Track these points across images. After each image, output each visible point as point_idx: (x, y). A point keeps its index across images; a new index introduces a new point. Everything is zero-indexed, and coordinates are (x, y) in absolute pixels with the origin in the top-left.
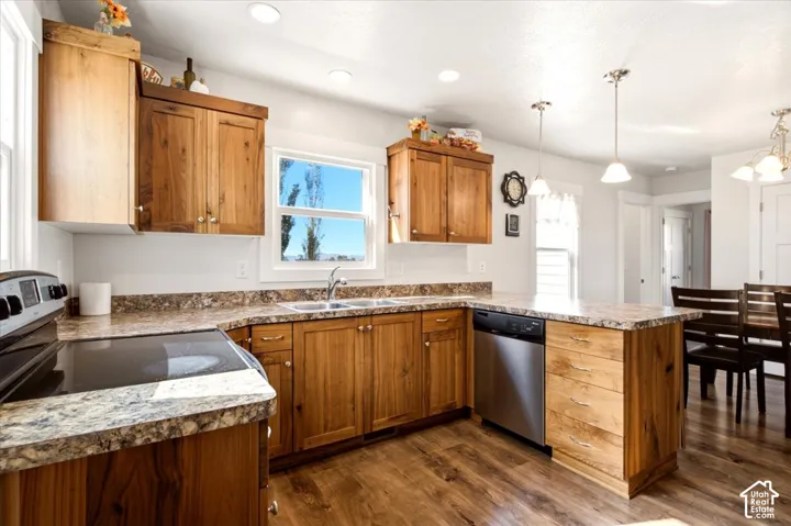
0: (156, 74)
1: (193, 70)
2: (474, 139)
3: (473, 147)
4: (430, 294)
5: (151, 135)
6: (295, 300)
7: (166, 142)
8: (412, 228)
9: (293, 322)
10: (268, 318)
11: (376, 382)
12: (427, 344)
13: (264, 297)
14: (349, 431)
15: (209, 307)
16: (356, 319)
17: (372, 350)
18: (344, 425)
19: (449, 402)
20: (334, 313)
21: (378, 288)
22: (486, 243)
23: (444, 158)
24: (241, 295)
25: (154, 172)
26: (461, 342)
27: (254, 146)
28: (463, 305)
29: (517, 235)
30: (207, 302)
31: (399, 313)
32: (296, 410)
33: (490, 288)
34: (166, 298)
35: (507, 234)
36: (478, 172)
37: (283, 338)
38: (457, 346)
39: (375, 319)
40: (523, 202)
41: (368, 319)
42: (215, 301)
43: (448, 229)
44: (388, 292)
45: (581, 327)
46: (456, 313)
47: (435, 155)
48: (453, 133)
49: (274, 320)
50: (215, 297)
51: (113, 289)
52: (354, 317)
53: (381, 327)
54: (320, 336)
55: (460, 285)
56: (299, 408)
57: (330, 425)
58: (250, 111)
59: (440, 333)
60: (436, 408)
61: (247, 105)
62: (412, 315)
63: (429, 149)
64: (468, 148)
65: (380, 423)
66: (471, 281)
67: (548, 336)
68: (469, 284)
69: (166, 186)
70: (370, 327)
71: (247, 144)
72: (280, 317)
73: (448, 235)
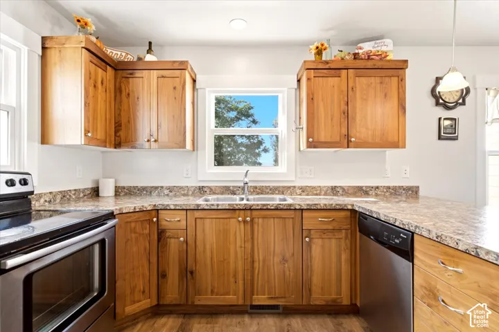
0: (129, 56)
1: (153, 49)
2: (384, 49)
3: (382, 56)
4: (342, 195)
5: (121, 92)
6: (222, 193)
7: (129, 94)
8: (308, 138)
9: (187, 210)
10: (168, 205)
11: (256, 265)
12: (307, 239)
13: (201, 190)
14: (231, 299)
15: (167, 195)
16: (237, 212)
17: (253, 238)
18: (228, 294)
19: (334, 296)
20: (218, 205)
21: (289, 187)
22: (397, 147)
23: (344, 72)
24: (187, 189)
25: (122, 114)
26: (348, 242)
27: (179, 88)
28: (350, 207)
29: (456, 139)
30: (166, 192)
31: (277, 209)
32: (189, 274)
33: (417, 192)
34: (144, 189)
35: (440, 138)
36: (387, 79)
37: (179, 221)
38: (343, 245)
39: (255, 213)
40: (464, 103)
41: (249, 212)
42: (171, 192)
43: (348, 136)
44: (299, 191)
45: (451, 251)
46: (342, 214)
47: (333, 71)
48: (361, 48)
49: (172, 207)
50: (171, 189)
51: (116, 182)
52: (234, 210)
53: (260, 220)
54: (207, 221)
55: (377, 187)
56: (192, 273)
57: (216, 290)
58: (176, 66)
59: (324, 231)
60: (318, 298)
61: (174, 62)
62: (292, 212)
63: (327, 67)
64: (377, 58)
65: (261, 299)
66: (391, 184)
67: (416, 253)
68: (389, 188)
69: (129, 122)
70: (248, 219)
71: (175, 88)
72: (176, 205)
73: (349, 141)
